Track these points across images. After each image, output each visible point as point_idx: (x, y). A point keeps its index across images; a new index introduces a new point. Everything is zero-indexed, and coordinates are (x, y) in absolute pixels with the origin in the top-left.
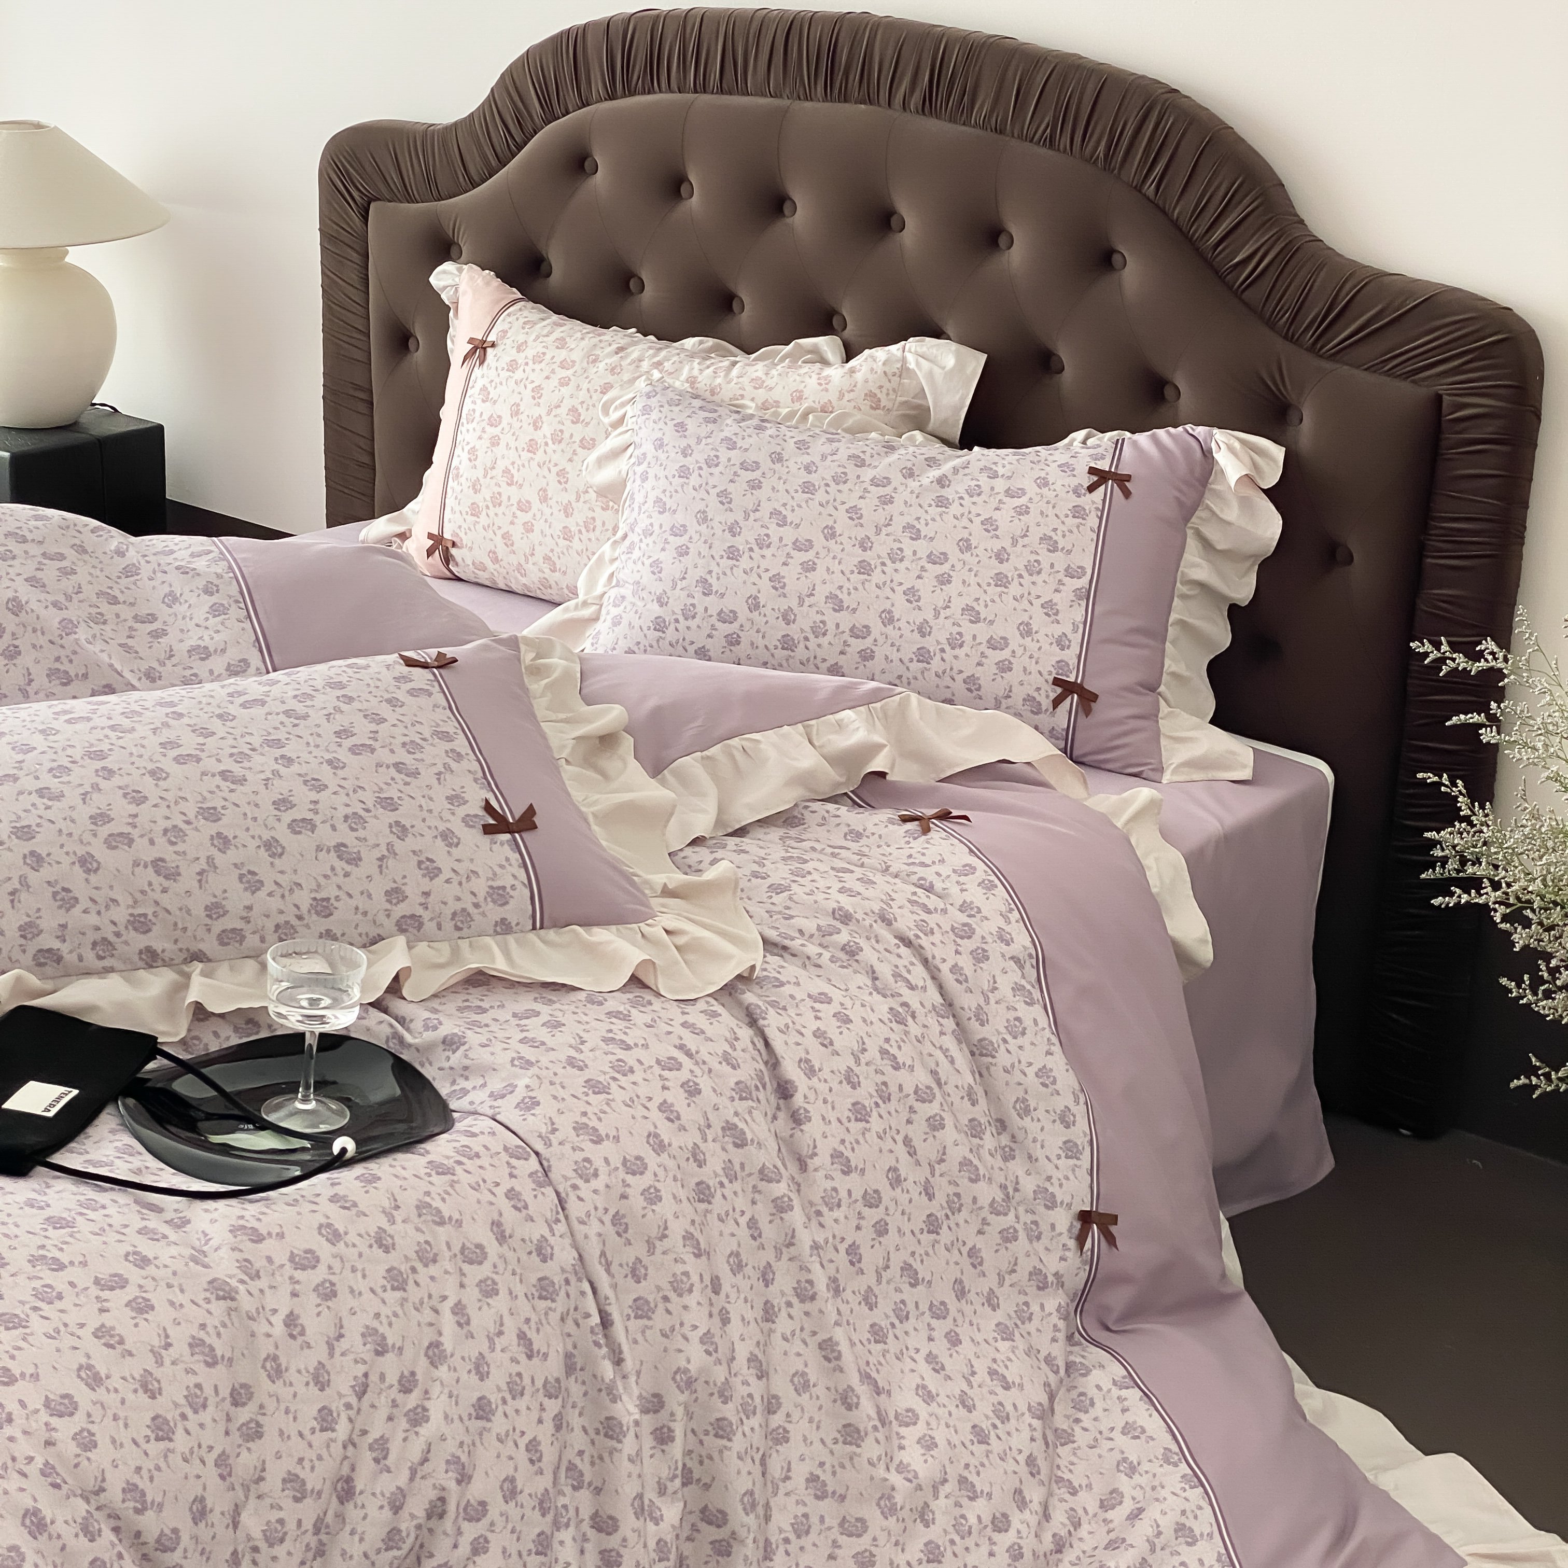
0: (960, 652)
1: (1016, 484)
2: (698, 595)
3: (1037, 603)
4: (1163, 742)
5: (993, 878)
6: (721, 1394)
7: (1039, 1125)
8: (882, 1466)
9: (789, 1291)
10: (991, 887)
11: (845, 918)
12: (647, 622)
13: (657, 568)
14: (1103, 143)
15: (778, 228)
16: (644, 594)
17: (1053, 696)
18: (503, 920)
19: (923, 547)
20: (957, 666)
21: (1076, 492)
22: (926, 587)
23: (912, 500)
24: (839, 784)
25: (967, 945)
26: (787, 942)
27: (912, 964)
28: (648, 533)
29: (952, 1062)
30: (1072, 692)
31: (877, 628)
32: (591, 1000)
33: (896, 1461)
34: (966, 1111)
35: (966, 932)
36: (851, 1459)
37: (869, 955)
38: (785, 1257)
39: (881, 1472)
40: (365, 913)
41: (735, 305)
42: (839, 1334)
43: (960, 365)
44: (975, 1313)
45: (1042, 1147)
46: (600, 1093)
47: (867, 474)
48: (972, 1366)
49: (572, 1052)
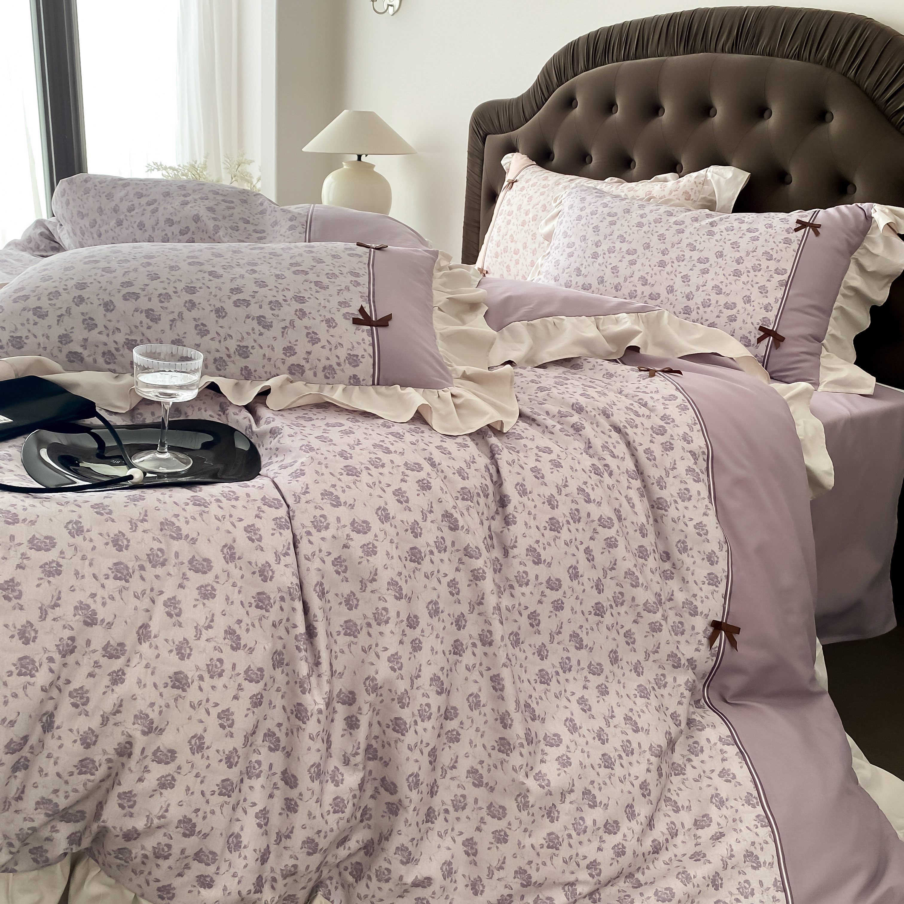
0: (708, 310)
1: (754, 227)
2: (574, 276)
3: (756, 286)
4: (821, 369)
5: (688, 404)
6: (400, 701)
7: (693, 560)
8: (522, 773)
9: (475, 635)
10: (685, 408)
13: (557, 263)
14: (827, 52)
15: (656, 122)
17: (758, 336)
18: (355, 376)
19: (696, 255)
21: (788, 231)
22: (694, 275)
23: (694, 232)
24: (612, 353)
25: (660, 439)
27: (618, 443)
29: (633, 507)
30: (770, 335)
31: (664, 295)
33: (536, 771)
34: (637, 540)
35: (662, 431)
36: (502, 763)
37: (589, 431)
38: (476, 612)
39: (521, 777)
41: (632, 165)
42: (505, 674)
44: (623, 675)
45: (693, 574)
46: (352, 475)
47: (673, 219)
48: (613, 712)
49: (347, 448)
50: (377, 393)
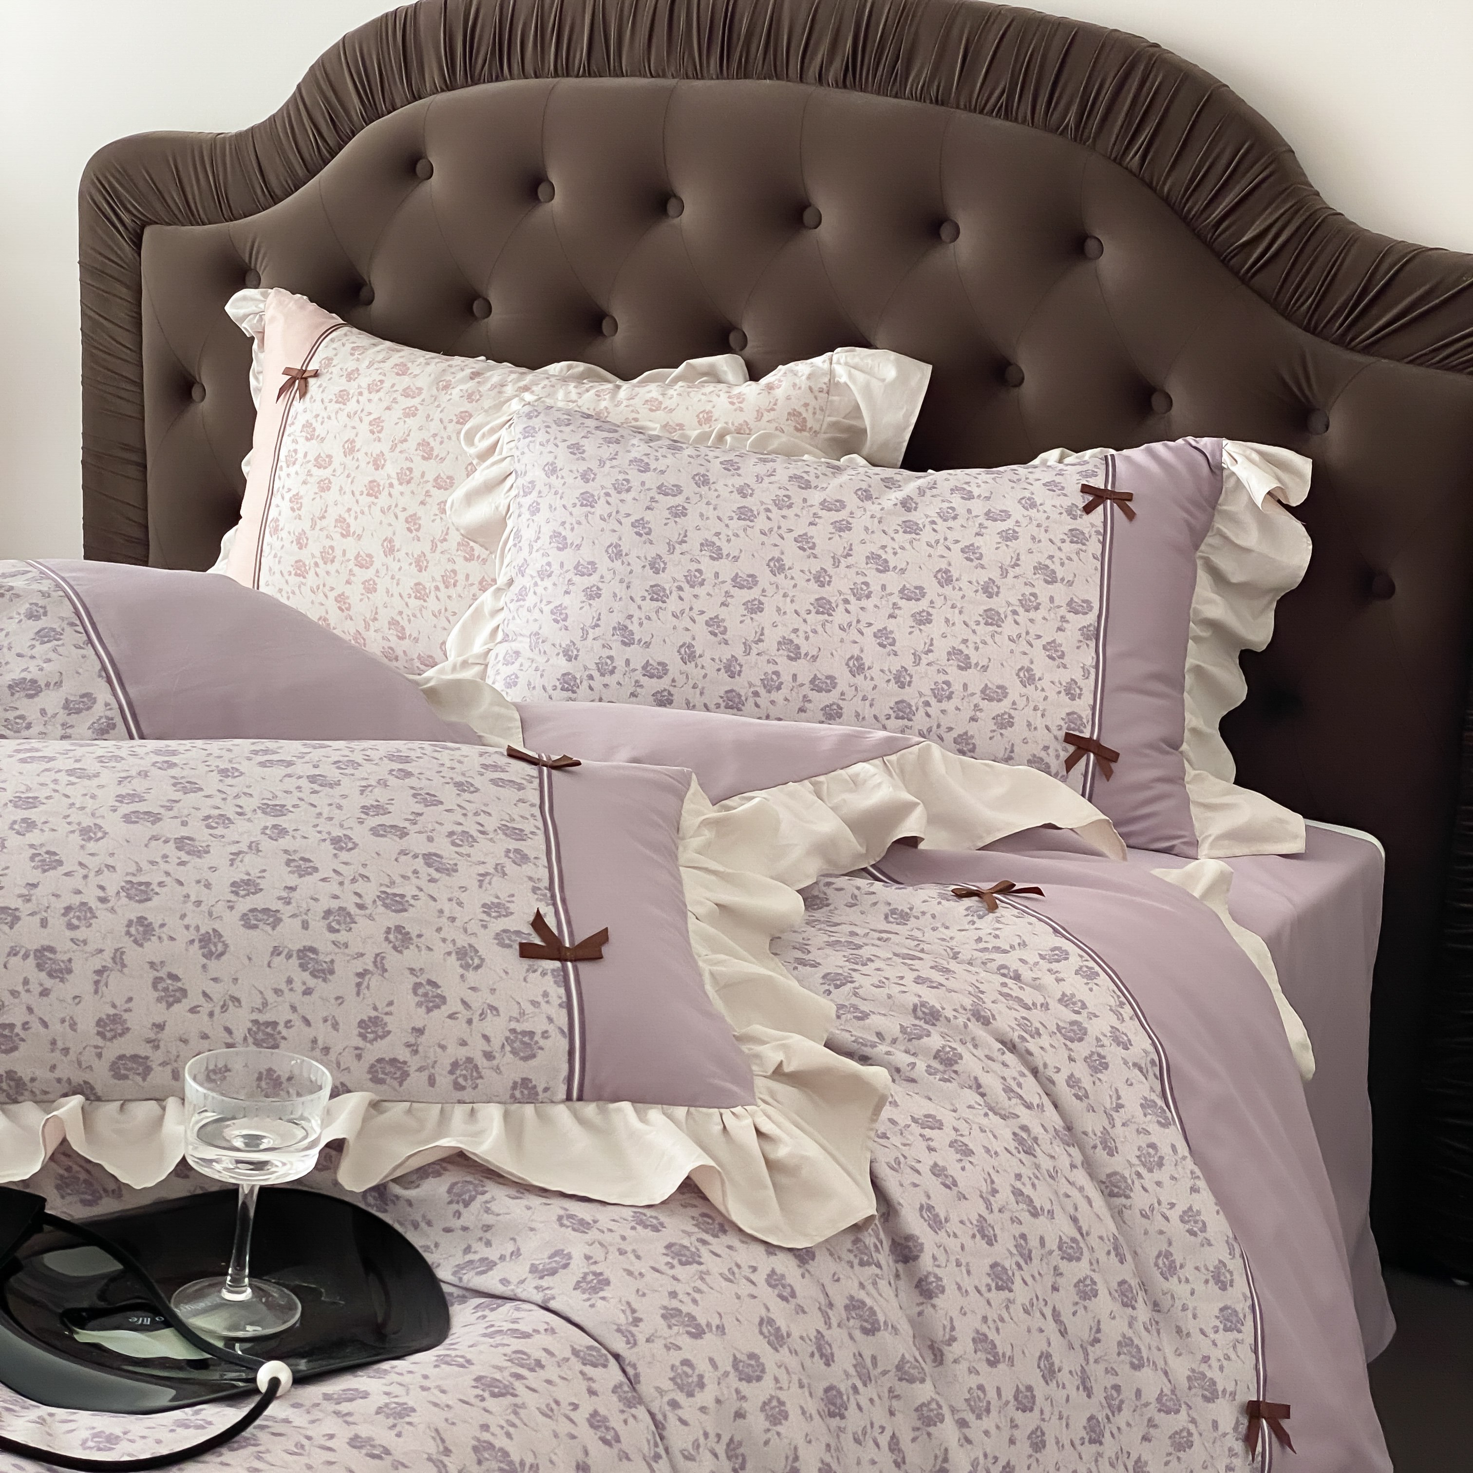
0: (949, 706)
1: (997, 506)
2: (616, 645)
3: (1039, 644)
4: (1194, 810)
5: (1092, 964)
10: (1093, 974)
11: (932, 1016)
12: (552, 680)
13: (560, 615)
14: (1074, 108)
15: (663, 231)
16: (547, 647)
17: (1064, 756)
19: (893, 581)
20: (945, 722)
21: (1070, 512)
22: (901, 627)
23: (874, 525)
24: (861, 856)
27: (1022, 1074)
28: (544, 574)
29: (1090, 1204)
30: (1087, 750)
31: (844, 679)
35: (1076, 1033)
37: (969, 1063)
41: (606, 326)
43: (903, 377)
47: (815, 497)
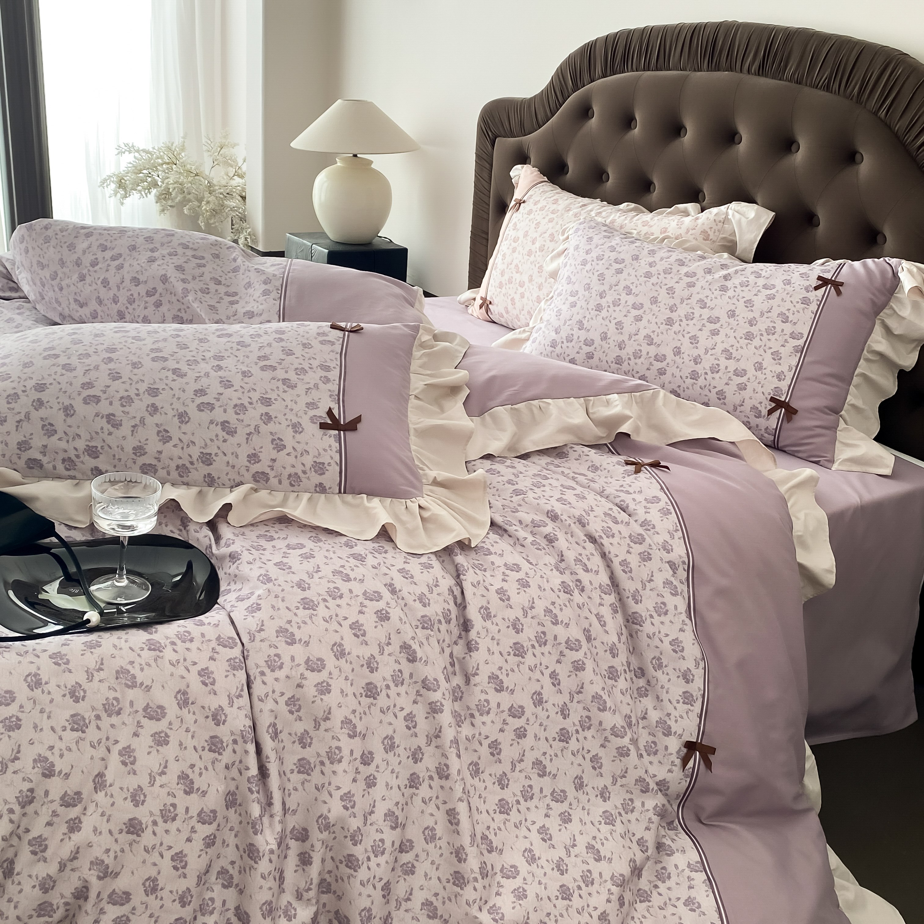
0: (717, 376)
1: (771, 282)
2: (576, 329)
3: (769, 352)
4: (838, 445)
5: (671, 508)
6: (353, 838)
7: (668, 677)
8: (476, 906)
9: (432, 768)
10: (668, 512)
11: (554, 517)
14: (858, 86)
15: (677, 144)
16: (550, 327)
17: (769, 407)
18: (321, 484)
19: (706, 313)
20: (713, 383)
21: (807, 289)
22: (703, 336)
23: (706, 286)
24: (602, 438)
25: (637, 548)
26: (507, 527)
27: (593, 555)
28: (560, 294)
29: (604, 625)
30: (781, 407)
31: (670, 356)
32: (347, 545)
33: (490, 904)
34: (607, 661)
35: (639, 540)
36: (456, 896)
37: (562, 543)
38: (433, 744)
39: (474, 911)
40: (233, 467)
41: (651, 189)
42: (462, 808)
44: (588, 801)
45: (667, 692)
46: (308, 609)
47: (684, 270)
48: (575, 840)
49: (305, 577)
50: (344, 502)
